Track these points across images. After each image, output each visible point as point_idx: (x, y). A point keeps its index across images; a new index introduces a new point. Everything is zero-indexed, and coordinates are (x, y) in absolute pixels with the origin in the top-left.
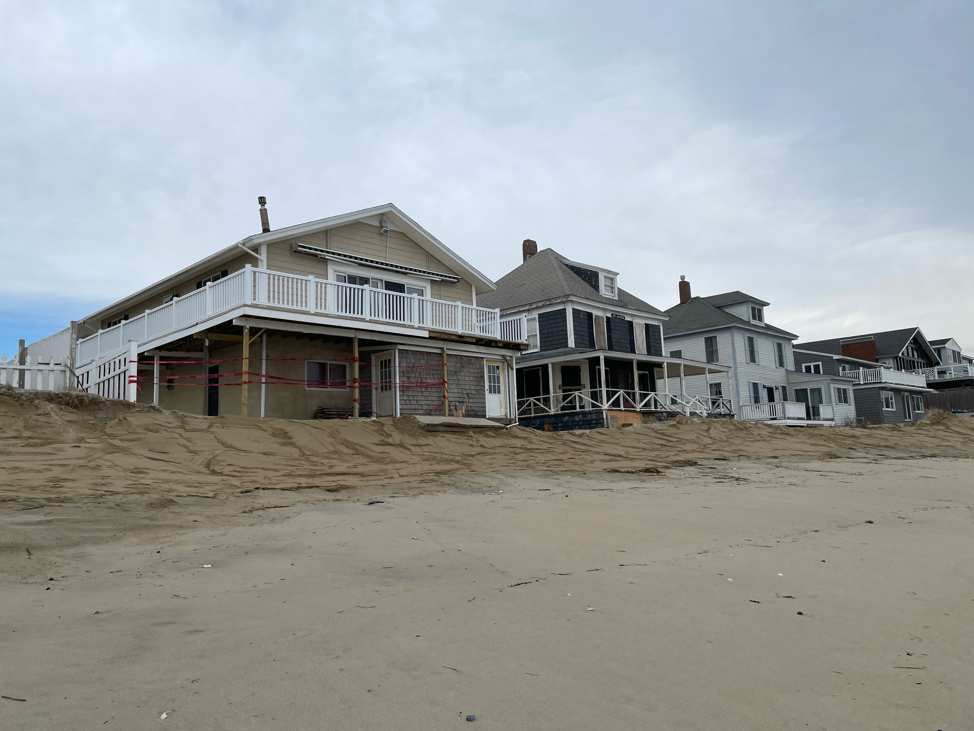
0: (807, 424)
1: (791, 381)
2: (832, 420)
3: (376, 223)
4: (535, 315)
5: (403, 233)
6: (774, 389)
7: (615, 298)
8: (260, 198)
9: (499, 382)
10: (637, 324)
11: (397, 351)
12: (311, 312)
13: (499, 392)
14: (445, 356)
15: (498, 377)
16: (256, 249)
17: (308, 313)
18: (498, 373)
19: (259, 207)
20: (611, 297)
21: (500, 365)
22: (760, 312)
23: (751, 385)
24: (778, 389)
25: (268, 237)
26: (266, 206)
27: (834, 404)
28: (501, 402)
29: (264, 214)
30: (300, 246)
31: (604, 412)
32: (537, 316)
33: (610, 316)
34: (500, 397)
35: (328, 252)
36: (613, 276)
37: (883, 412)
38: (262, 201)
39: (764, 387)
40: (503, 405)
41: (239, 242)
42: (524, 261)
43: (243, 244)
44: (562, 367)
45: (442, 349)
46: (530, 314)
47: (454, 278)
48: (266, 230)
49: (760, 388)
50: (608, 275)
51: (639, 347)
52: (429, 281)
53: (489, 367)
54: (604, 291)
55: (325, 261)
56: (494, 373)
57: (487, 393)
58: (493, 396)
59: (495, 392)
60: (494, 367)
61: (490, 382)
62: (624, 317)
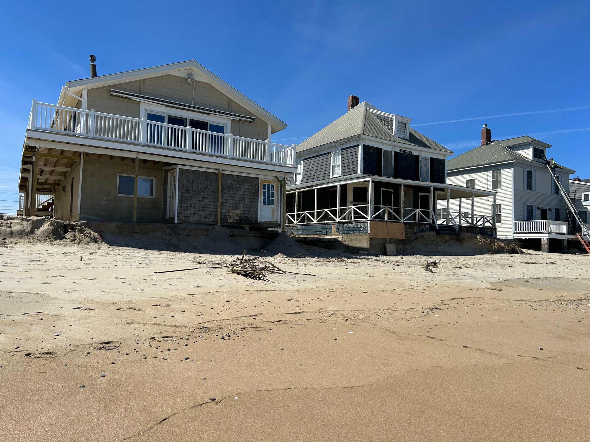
0: (568, 238)
5: (208, 84)
6: (548, 210)
9: (273, 196)
10: (423, 158)
11: (178, 170)
13: (272, 204)
14: (220, 175)
15: (273, 193)
18: (272, 189)
19: (91, 62)
20: (403, 137)
21: (275, 183)
22: (542, 152)
23: (526, 207)
24: (551, 210)
28: (273, 211)
30: (113, 91)
31: (369, 222)
32: (341, 151)
33: (399, 151)
34: (273, 208)
35: (138, 96)
38: (93, 59)
39: (538, 208)
40: (275, 214)
44: (354, 188)
45: (218, 170)
46: (337, 149)
47: (250, 118)
49: (534, 209)
50: (402, 120)
51: (423, 175)
52: (230, 120)
53: (264, 185)
56: (269, 189)
57: (260, 205)
58: (266, 206)
59: (268, 204)
60: (269, 185)
61: (264, 196)
62: (412, 153)
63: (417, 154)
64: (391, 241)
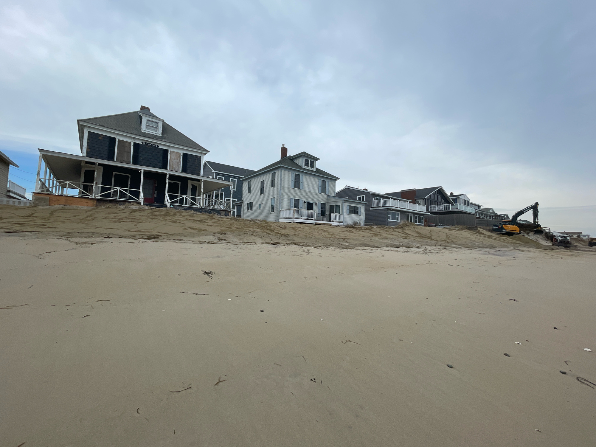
0: (315, 223)
1: (329, 201)
2: (342, 222)
6: (314, 204)
7: (156, 134)
10: (173, 152)
23: (292, 200)
24: (318, 204)
27: (345, 214)
36: (158, 121)
37: (388, 222)
39: (305, 202)
44: (85, 170)
49: (301, 202)
50: (152, 120)
51: (173, 167)
54: (144, 129)
62: (159, 146)
63: (166, 148)
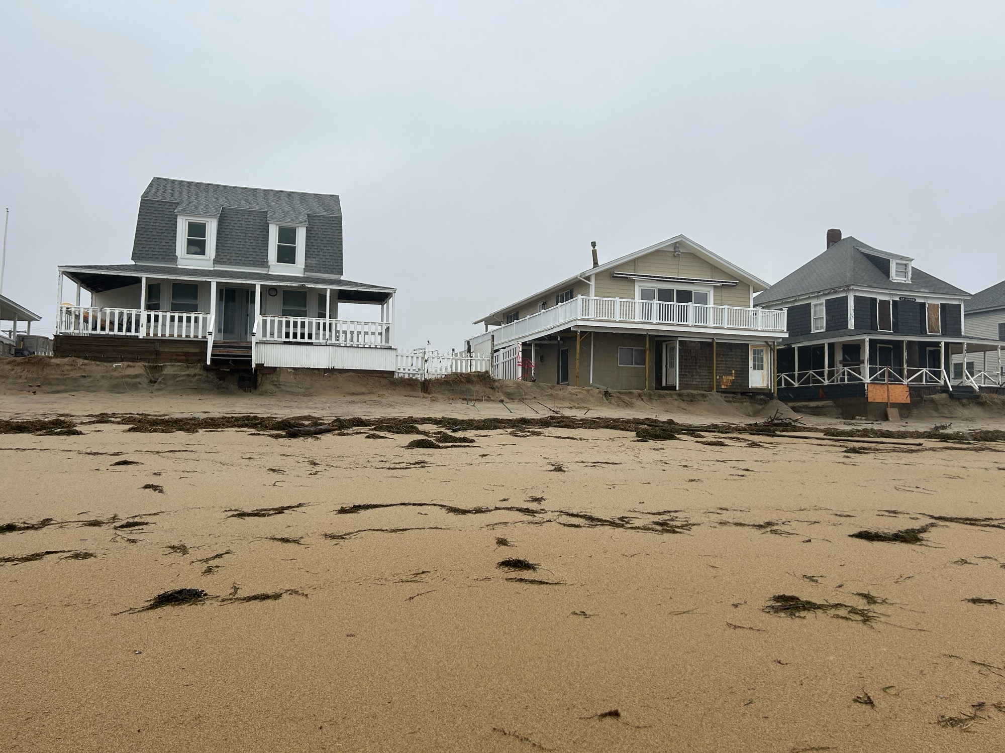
3: (672, 250)
4: (823, 301)
5: (692, 253)
7: (907, 282)
8: (592, 243)
9: (762, 361)
10: (930, 305)
11: (678, 342)
12: (617, 321)
13: (762, 369)
14: (715, 344)
15: (762, 358)
16: (588, 278)
17: (615, 322)
18: (762, 354)
19: (592, 248)
20: (904, 282)
21: (764, 348)
25: (598, 270)
26: (596, 248)
28: (763, 376)
29: (594, 253)
30: (616, 274)
31: (866, 385)
32: (824, 302)
33: (899, 300)
34: (763, 373)
35: (635, 275)
36: (907, 262)
38: (594, 244)
40: (765, 379)
41: (578, 275)
42: (827, 248)
43: (580, 276)
44: (843, 345)
45: (713, 339)
46: (819, 300)
47: (733, 283)
48: (596, 264)
50: (900, 262)
51: (932, 326)
52: (712, 287)
53: (754, 350)
54: (895, 277)
55: (634, 281)
56: (758, 354)
57: (751, 370)
58: (756, 371)
59: (758, 369)
60: (758, 350)
61: (754, 361)
62: (915, 300)
63: (922, 301)
64: (894, 405)
